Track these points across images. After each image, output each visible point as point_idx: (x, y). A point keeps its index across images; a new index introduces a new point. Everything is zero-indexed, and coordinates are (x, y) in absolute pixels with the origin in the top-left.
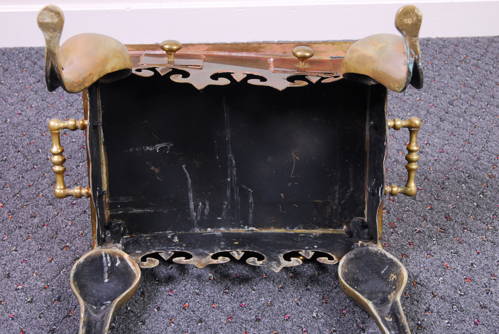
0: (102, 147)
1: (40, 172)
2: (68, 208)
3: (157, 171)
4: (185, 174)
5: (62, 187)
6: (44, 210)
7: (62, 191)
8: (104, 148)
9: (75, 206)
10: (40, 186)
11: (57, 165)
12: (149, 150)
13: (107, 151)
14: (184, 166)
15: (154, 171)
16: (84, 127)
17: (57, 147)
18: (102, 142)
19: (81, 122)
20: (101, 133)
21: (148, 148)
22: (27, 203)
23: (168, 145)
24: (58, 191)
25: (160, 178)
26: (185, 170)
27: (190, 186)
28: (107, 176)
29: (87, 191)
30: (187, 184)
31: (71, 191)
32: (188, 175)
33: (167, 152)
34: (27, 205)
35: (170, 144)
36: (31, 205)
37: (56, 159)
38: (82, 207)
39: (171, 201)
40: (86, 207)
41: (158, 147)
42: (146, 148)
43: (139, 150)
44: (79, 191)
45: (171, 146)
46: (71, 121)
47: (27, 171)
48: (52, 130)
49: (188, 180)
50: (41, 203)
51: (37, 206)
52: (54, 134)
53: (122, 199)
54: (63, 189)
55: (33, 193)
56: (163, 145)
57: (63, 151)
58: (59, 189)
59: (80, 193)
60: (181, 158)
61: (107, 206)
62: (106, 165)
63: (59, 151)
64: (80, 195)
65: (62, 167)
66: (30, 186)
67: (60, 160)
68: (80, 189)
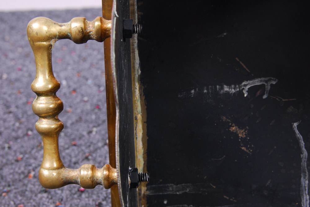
0: (137, 85)
1: (35, 141)
2: (73, 198)
3: (242, 134)
4: (297, 141)
5: (55, 165)
6: (34, 200)
7: (55, 174)
8: (140, 88)
9: (83, 196)
10: (32, 161)
11: (45, 117)
12: (227, 93)
13: (146, 95)
14: (295, 125)
15: (236, 135)
16: (103, 35)
17: (44, 77)
18: (137, 76)
19: (97, 24)
20: (134, 59)
21: (226, 89)
22: (9, 189)
23: (266, 82)
24: (46, 173)
25: (247, 148)
26: (297, 132)
27: (304, 164)
28: (143, 144)
29: (106, 173)
30: (300, 160)
31: (72, 174)
32: (302, 143)
33: (265, 97)
34: (8, 192)
35: (270, 80)
36: (14, 191)
37: (43, 103)
38: (95, 197)
39: (266, 193)
40: (102, 197)
41: (247, 85)
42: (222, 88)
43: (208, 93)
44: (90, 172)
45: (272, 85)
46: (76, 21)
47: (16, 138)
48: (34, 40)
49: (301, 152)
50: (31, 188)
51: (23, 193)
52: (40, 48)
53: (172, 189)
54: (58, 168)
55: (20, 171)
56: (257, 82)
57: (57, 87)
58: (49, 169)
59: (93, 177)
60: (290, 109)
61: (144, 201)
62: (144, 123)
63: (50, 86)
64: (92, 181)
65: (54, 122)
66: (17, 161)
67: (51, 106)
68: (93, 168)
